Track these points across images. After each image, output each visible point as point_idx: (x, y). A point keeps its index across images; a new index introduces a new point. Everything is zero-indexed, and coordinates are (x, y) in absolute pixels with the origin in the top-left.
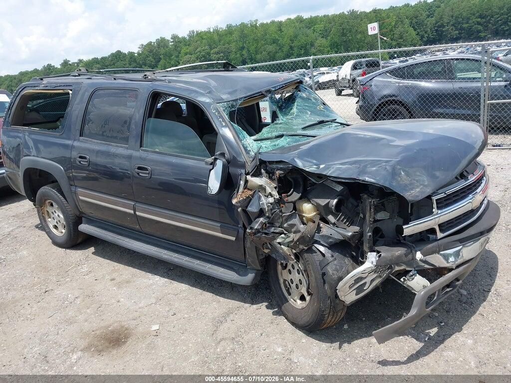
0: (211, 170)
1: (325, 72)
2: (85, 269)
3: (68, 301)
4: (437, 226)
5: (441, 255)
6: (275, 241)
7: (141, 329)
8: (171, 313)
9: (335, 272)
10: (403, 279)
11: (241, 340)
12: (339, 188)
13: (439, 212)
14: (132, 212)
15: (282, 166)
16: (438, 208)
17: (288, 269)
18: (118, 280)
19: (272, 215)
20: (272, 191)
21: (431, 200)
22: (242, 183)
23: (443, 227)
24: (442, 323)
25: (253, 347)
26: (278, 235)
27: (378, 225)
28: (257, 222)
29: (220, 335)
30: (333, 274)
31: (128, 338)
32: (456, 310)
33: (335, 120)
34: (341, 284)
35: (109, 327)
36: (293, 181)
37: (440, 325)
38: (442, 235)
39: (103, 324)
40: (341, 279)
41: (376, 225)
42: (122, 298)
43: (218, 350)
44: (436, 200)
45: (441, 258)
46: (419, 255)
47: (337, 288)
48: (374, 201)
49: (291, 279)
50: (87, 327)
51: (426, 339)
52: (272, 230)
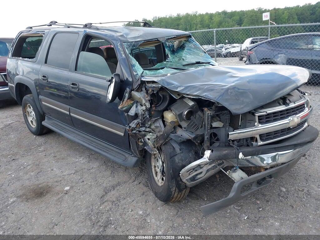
0: (109, 85)
1: (236, 46)
2: (42, 149)
3: (23, 167)
4: (259, 136)
5: (259, 157)
6: (146, 137)
7: (58, 188)
8: (81, 180)
9: (180, 161)
10: (229, 172)
11: (119, 203)
12: (191, 103)
13: (260, 125)
14: (68, 113)
15: (154, 85)
16: (260, 123)
17: (157, 158)
18: (58, 157)
19: (144, 118)
20: (146, 102)
21: (254, 115)
22: (127, 95)
23: (263, 137)
24: (260, 208)
25: (125, 208)
26: (148, 133)
27: (215, 131)
28: (134, 123)
29: (106, 198)
30: (179, 163)
31: (48, 193)
32: (274, 201)
33: (210, 63)
34: (183, 170)
35: (40, 185)
36: (162, 97)
37: (259, 210)
38: (262, 143)
39: (37, 183)
40: (184, 166)
41: (212, 131)
42: (55, 168)
43: (101, 207)
44: (259, 117)
45: (259, 160)
46: (241, 156)
47: (180, 173)
48: (210, 113)
49: (158, 166)
50: (27, 183)
51: (245, 218)
52: (143, 129)
